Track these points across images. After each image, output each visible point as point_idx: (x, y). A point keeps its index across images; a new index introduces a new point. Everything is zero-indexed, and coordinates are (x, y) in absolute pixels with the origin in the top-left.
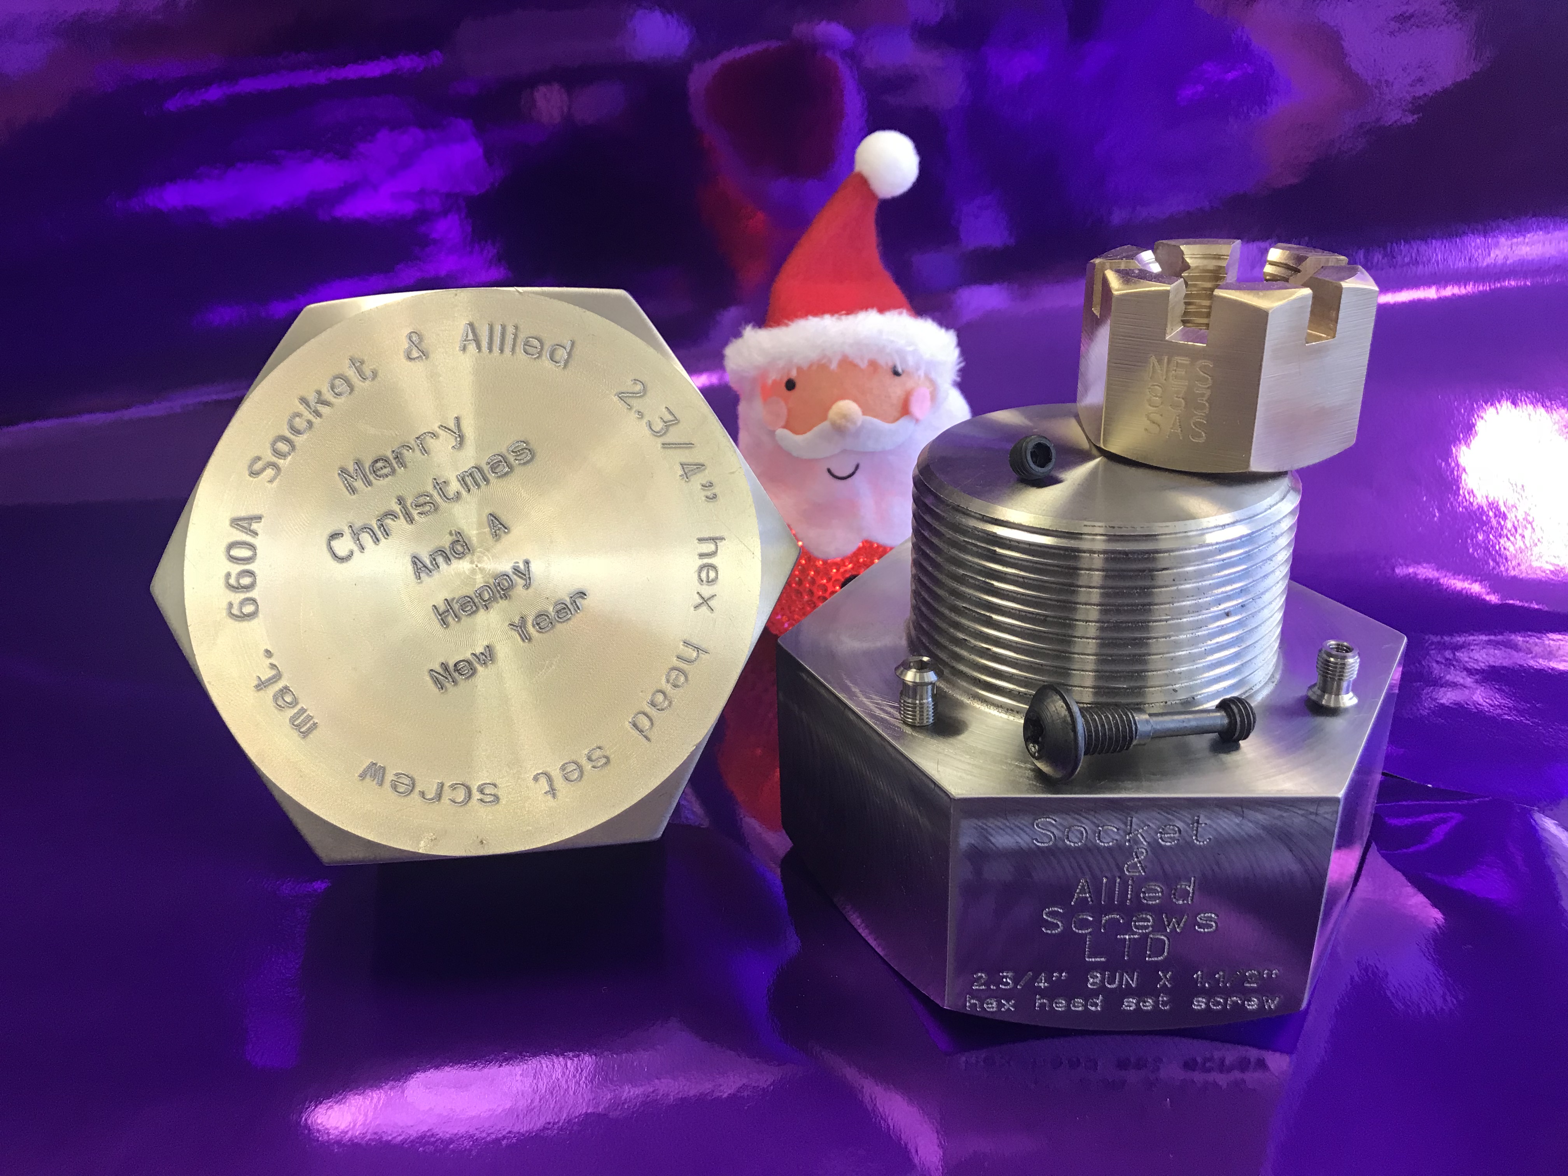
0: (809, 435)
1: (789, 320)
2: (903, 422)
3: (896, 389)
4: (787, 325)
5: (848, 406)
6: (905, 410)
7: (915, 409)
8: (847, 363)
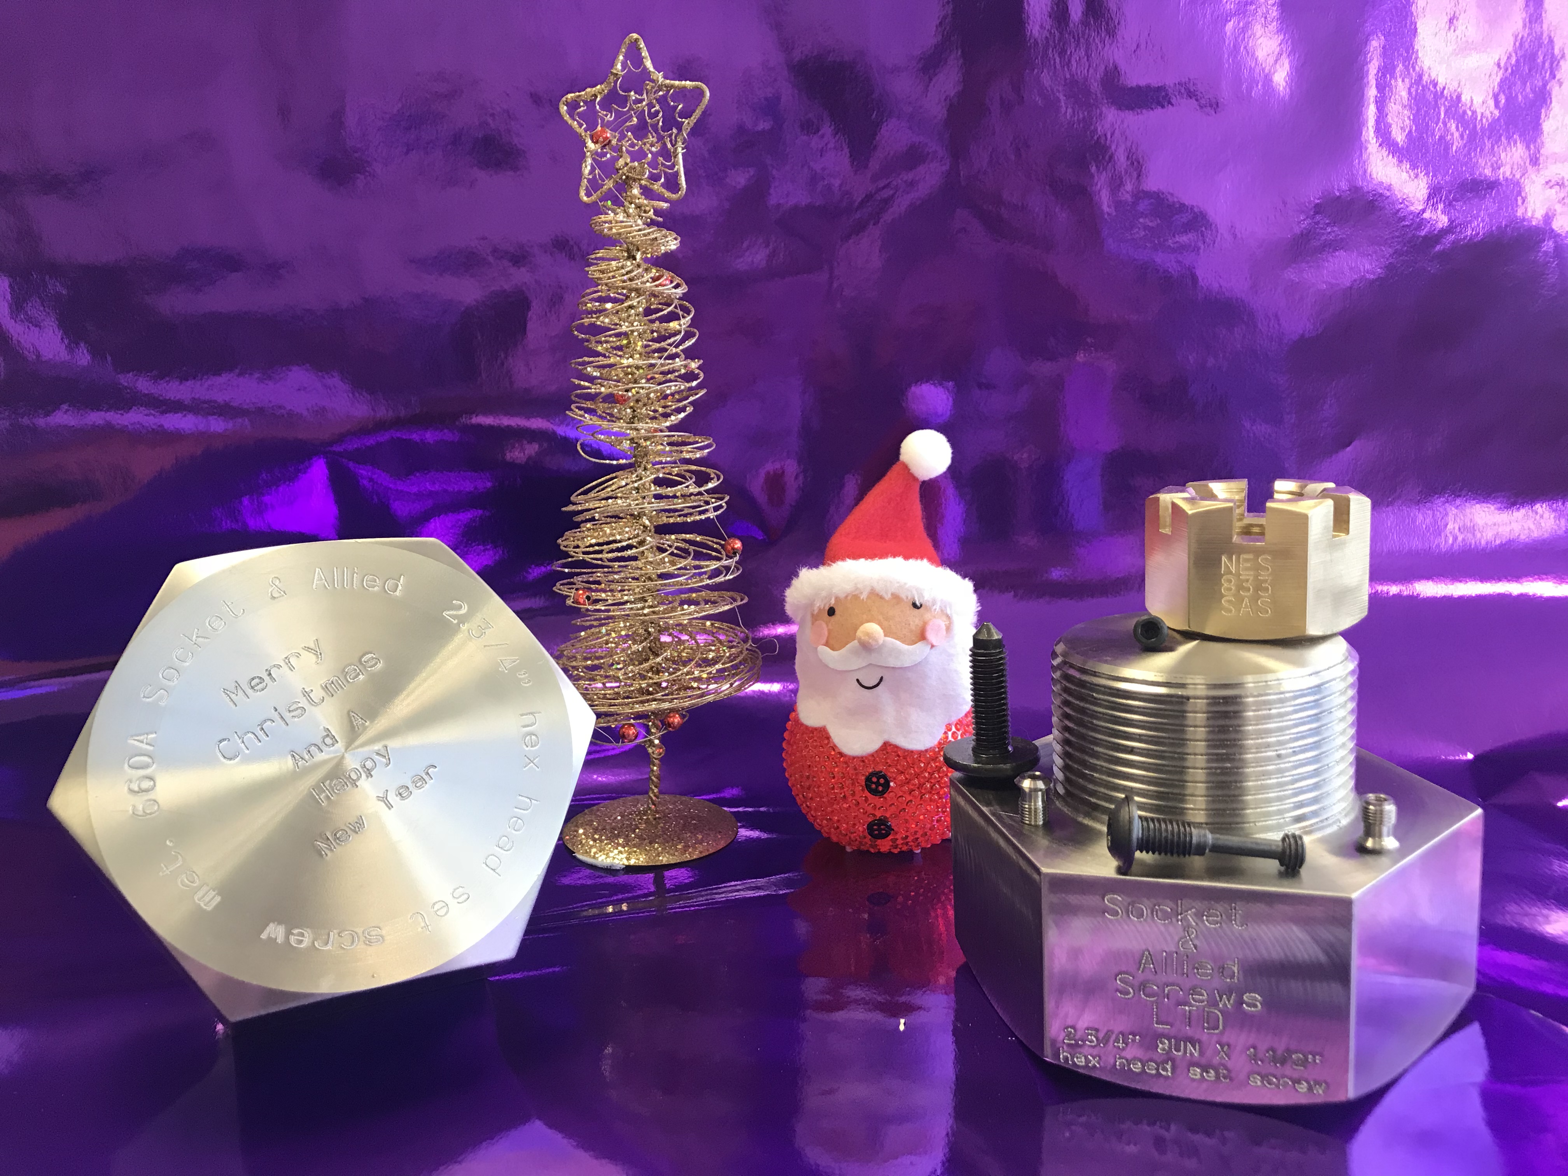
0: (843, 651)
1: (832, 562)
2: (920, 645)
3: (914, 619)
4: (829, 565)
5: (873, 628)
6: (922, 636)
7: (931, 636)
8: (875, 595)
